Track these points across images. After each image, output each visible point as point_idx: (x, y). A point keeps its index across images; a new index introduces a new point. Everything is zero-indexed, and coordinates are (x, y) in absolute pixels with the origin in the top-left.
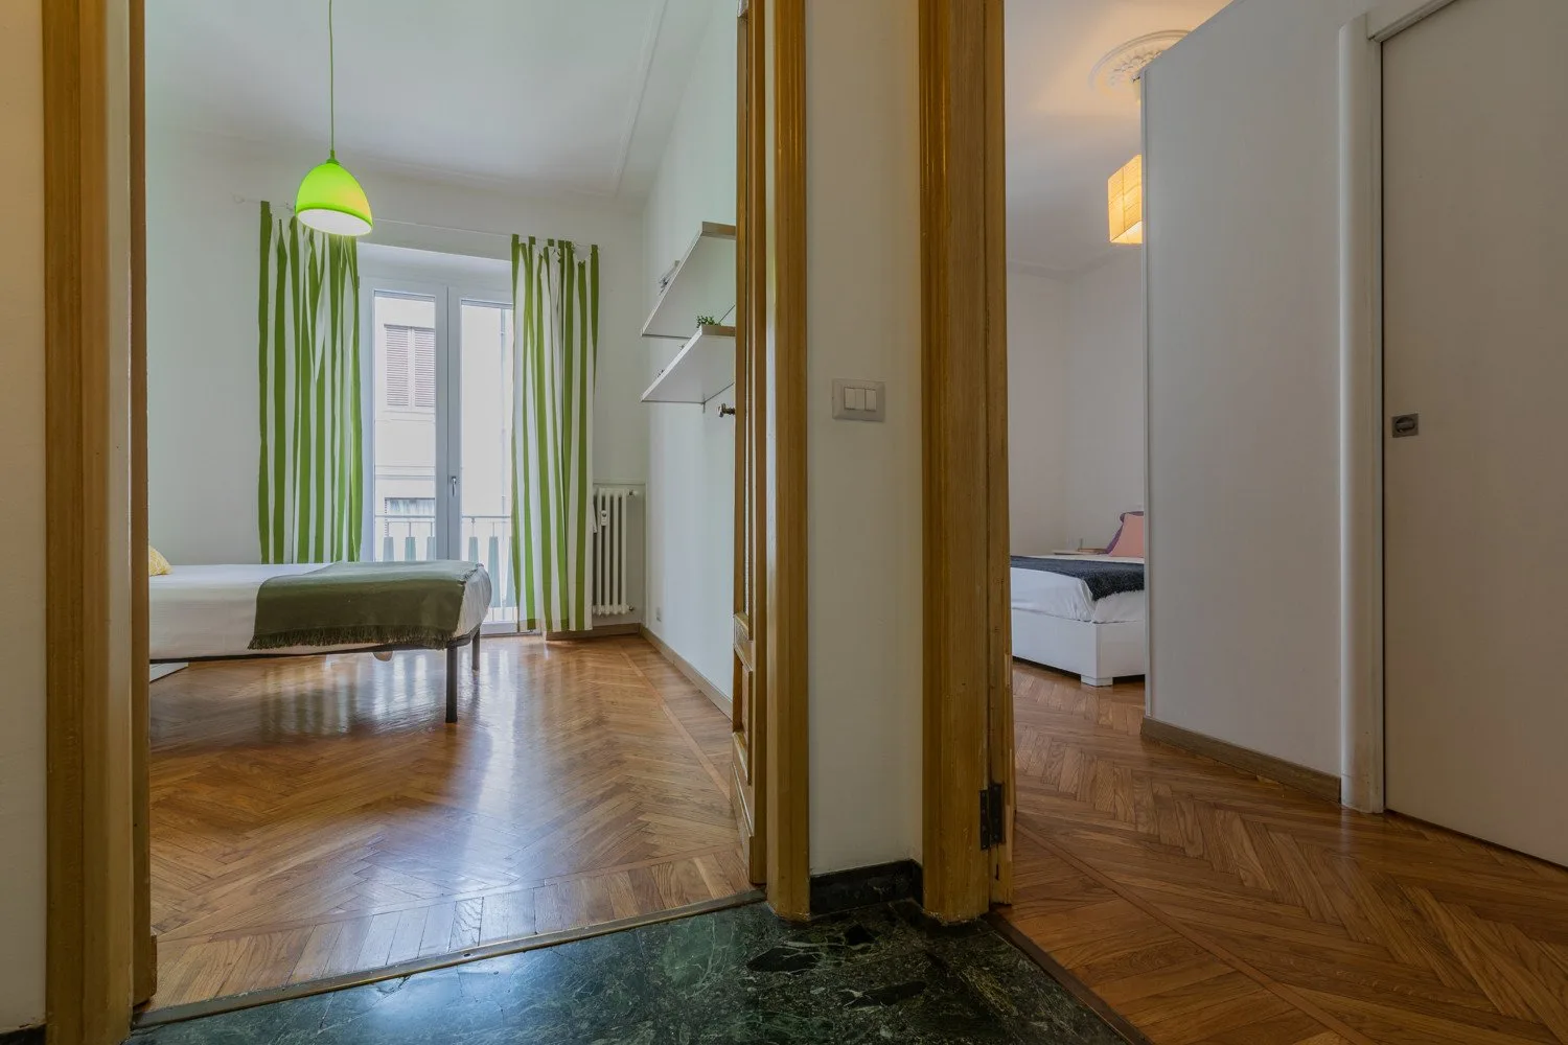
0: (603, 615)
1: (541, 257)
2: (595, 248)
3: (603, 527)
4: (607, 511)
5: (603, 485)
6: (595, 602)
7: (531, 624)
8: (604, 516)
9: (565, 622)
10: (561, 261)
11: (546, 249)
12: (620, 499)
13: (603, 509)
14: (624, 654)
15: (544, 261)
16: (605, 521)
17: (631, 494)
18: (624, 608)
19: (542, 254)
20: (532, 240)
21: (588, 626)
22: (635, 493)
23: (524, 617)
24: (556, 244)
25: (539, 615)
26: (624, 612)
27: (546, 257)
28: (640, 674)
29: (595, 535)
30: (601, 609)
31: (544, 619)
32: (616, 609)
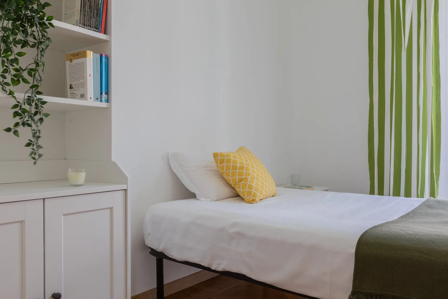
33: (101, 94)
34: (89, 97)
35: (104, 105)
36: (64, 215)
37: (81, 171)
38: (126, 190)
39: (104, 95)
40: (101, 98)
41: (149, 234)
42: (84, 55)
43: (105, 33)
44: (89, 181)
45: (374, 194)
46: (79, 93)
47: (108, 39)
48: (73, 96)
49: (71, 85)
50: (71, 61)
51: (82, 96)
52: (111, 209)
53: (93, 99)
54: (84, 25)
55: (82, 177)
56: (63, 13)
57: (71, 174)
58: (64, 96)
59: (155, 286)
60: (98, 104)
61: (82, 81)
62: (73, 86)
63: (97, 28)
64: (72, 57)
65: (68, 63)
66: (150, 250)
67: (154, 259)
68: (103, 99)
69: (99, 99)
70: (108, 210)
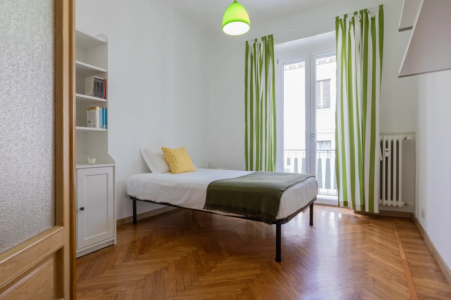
0: (386, 205)
1: (350, 23)
2: (381, 7)
3: (387, 158)
4: (389, 149)
5: (386, 134)
6: (381, 197)
7: (346, 204)
8: (387, 151)
9: (363, 206)
10: (361, 21)
11: (353, 18)
12: (398, 143)
13: (387, 147)
14: (397, 234)
15: (352, 24)
16: (388, 154)
17: (405, 139)
18: (400, 203)
19: (351, 21)
20: (346, 16)
21: (376, 211)
22: (408, 138)
23: (342, 200)
24: (359, 13)
25: (349, 200)
26: (400, 206)
27: (353, 22)
28: (403, 257)
29: (381, 162)
30: (385, 202)
31: (351, 203)
32: (394, 203)
33: (103, 125)
34: (97, 127)
35: (104, 130)
36: (86, 176)
37: (94, 158)
38: (114, 166)
39: (104, 125)
40: (103, 127)
41: (129, 189)
42: (95, 108)
43: (105, 98)
44: (97, 163)
45: (248, 171)
46: (93, 125)
47: (106, 101)
48: (90, 126)
49: (89, 121)
50: (89, 110)
51: (94, 126)
52: (107, 174)
53: (99, 127)
54: (95, 96)
55: (94, 160)
56: (86, 90)
57: (89, 159)
58: (86, 126)
59: (132, 215)
60: (102, 129)
61: (94, 119)
62: (90, 121)
63: (101, 97)
64: (89, 109)
65: (88, 111)
66: (130, 197)
67: (132, 201)
68: (104, 127)
69: (102, 127)
70: (106, 175)
